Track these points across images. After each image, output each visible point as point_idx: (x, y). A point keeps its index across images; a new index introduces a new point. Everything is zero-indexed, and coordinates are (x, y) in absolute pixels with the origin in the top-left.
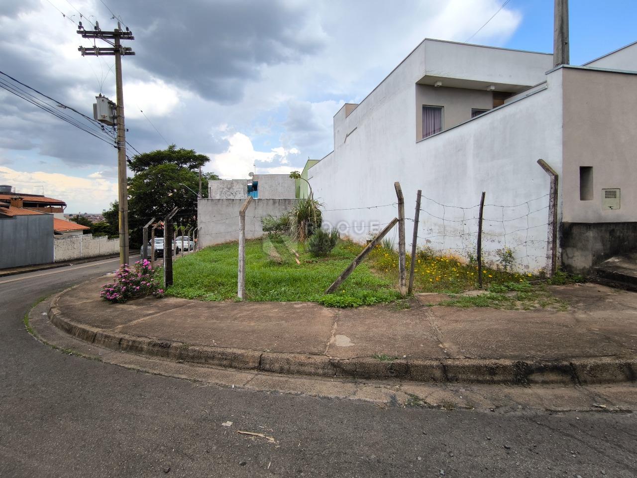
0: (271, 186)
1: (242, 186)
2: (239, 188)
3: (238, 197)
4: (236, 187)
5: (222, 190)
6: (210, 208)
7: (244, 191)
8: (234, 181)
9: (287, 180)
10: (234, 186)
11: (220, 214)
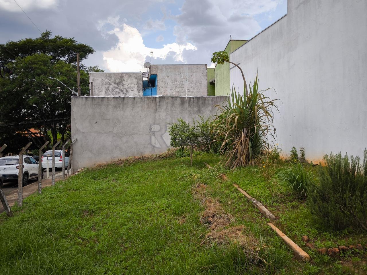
0: (175, 80)
1: (135, 81)
2: (132, 83)
3: (131, 94)
4: (127, 83)
5: (107, 86)
6: (90, 111)
7: (138, 87)
8: (124, 74)
9: (196, 72)
10: (124, 80)
11: (104, 119)
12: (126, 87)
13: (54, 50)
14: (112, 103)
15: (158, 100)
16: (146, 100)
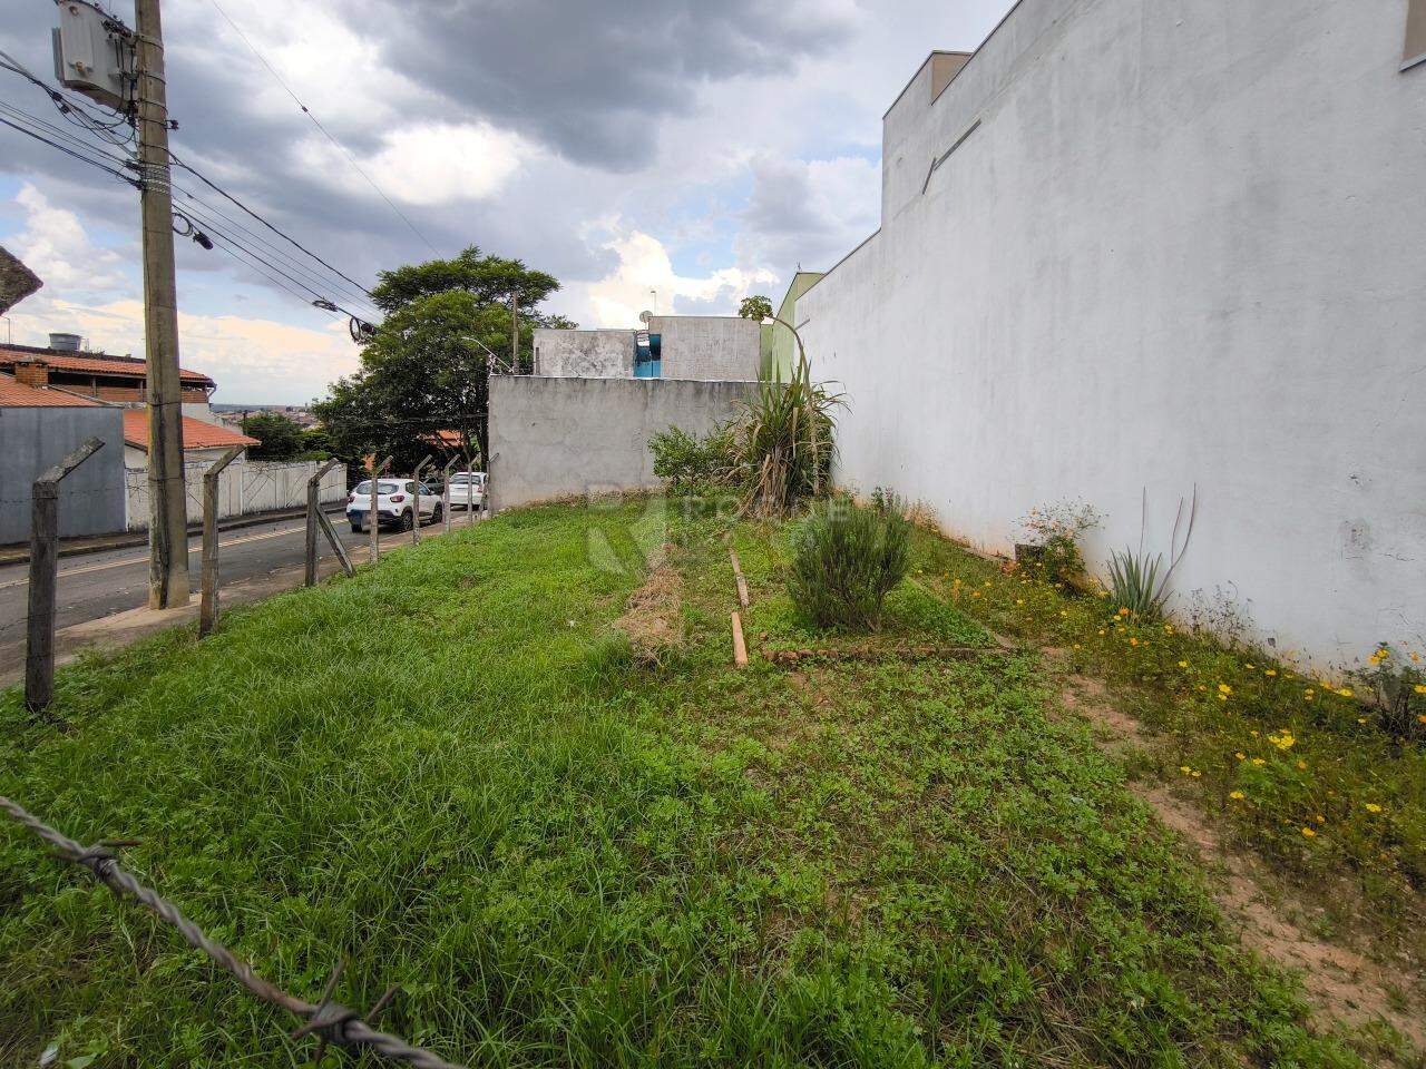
0: (697, 348)
1: (619, 347)
2: (613, 352)
3: (609, 374)
4: (604, 350)
5: (566, 355)
6: (522, 402)
7: (625, 358)
8: (599, 334)
9: (739, 332)
10: (598, 346)
11: (548, 419)
12: (601, 358)
13: (485, 281)
14: (564, 389)
15: (650, 385)
16: (627, 384)
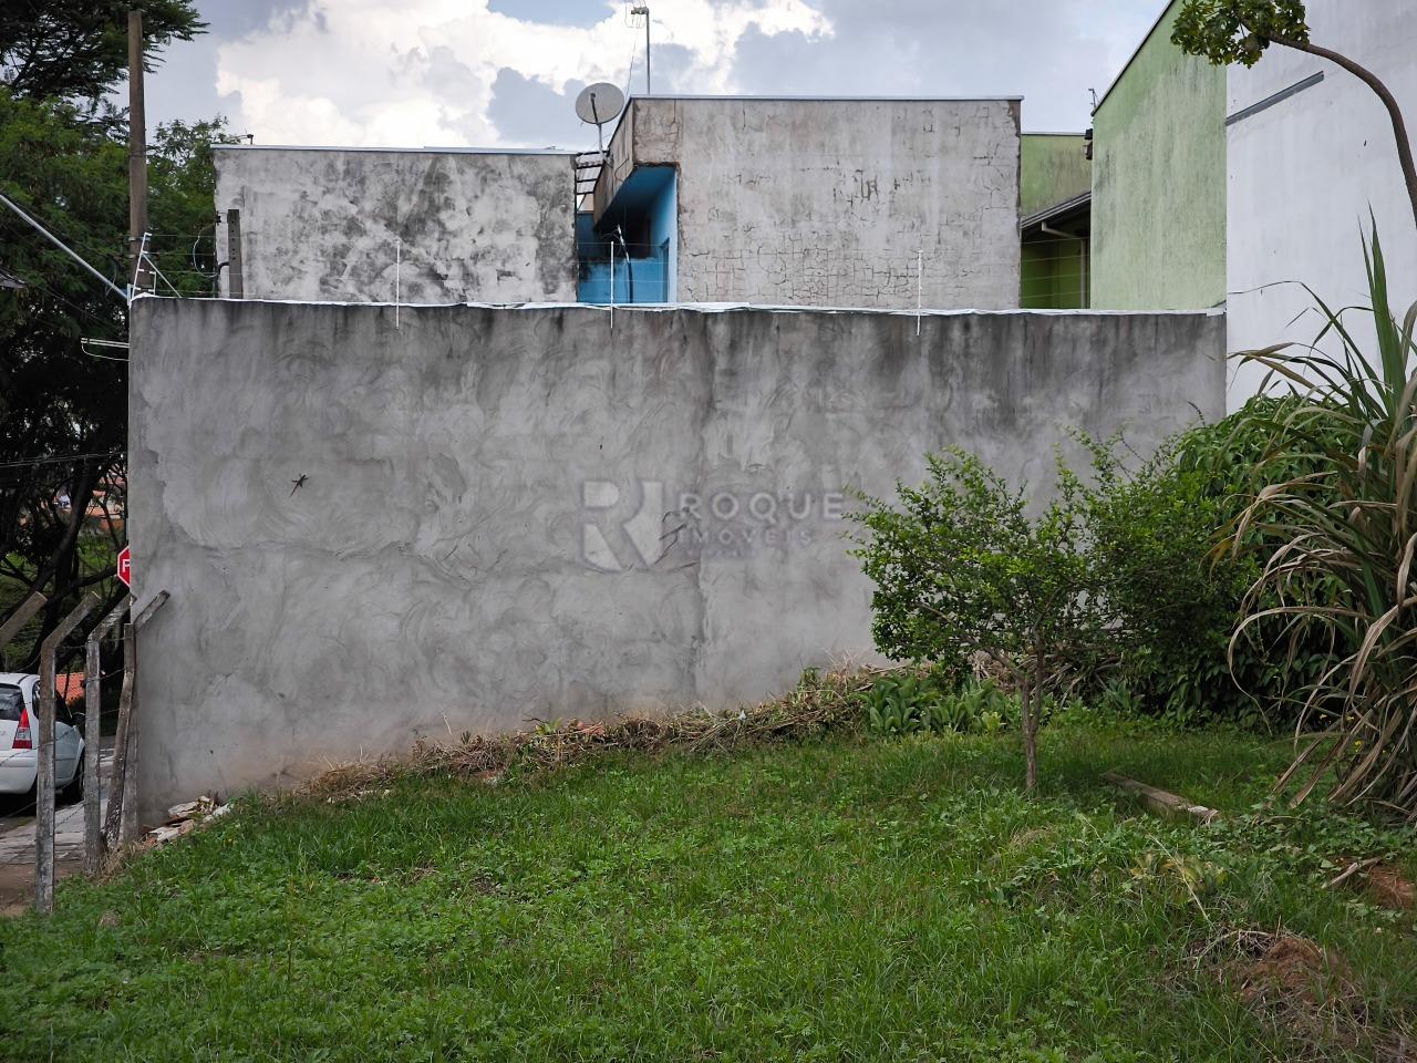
0: (799, 209)
1: (524, 209)
2: (501, 226)
4: (470, 219)
5: (337, 239)
6: (257, 403)
7: (545, 250)
8: (452, 163)
9: (944, 150)
10: (448, 204)
11: (351, 460)
12: (462, 248)
14: (411, 347)
15: (721, 331)
16: (640, 329)
